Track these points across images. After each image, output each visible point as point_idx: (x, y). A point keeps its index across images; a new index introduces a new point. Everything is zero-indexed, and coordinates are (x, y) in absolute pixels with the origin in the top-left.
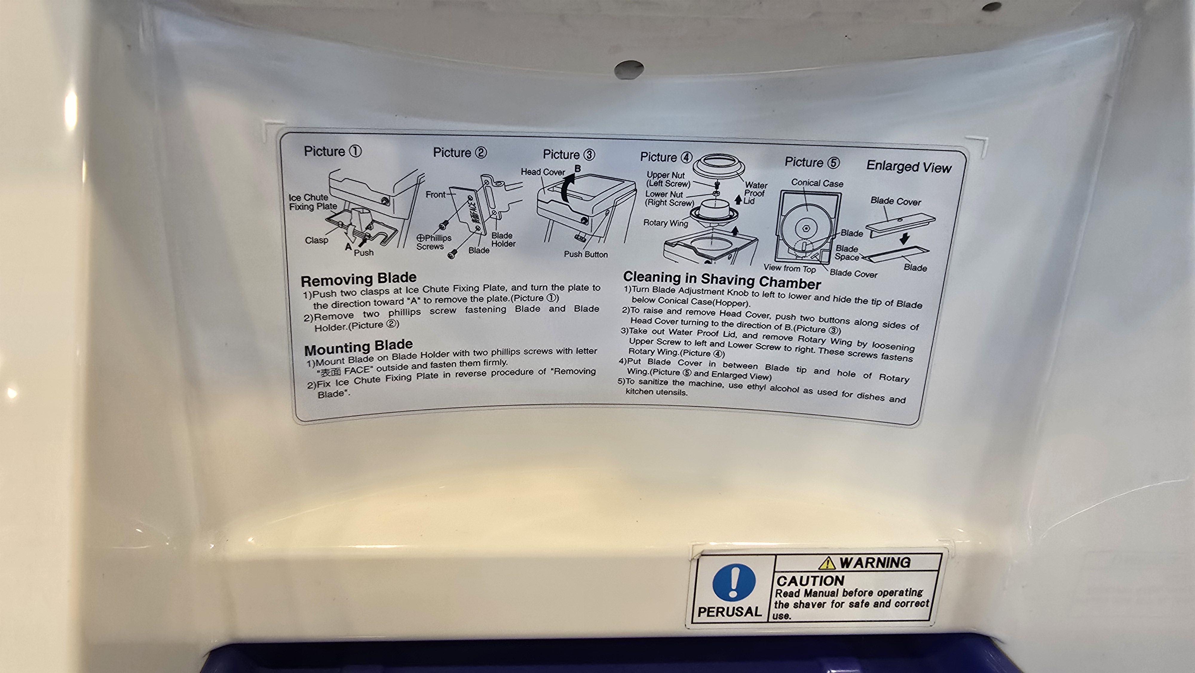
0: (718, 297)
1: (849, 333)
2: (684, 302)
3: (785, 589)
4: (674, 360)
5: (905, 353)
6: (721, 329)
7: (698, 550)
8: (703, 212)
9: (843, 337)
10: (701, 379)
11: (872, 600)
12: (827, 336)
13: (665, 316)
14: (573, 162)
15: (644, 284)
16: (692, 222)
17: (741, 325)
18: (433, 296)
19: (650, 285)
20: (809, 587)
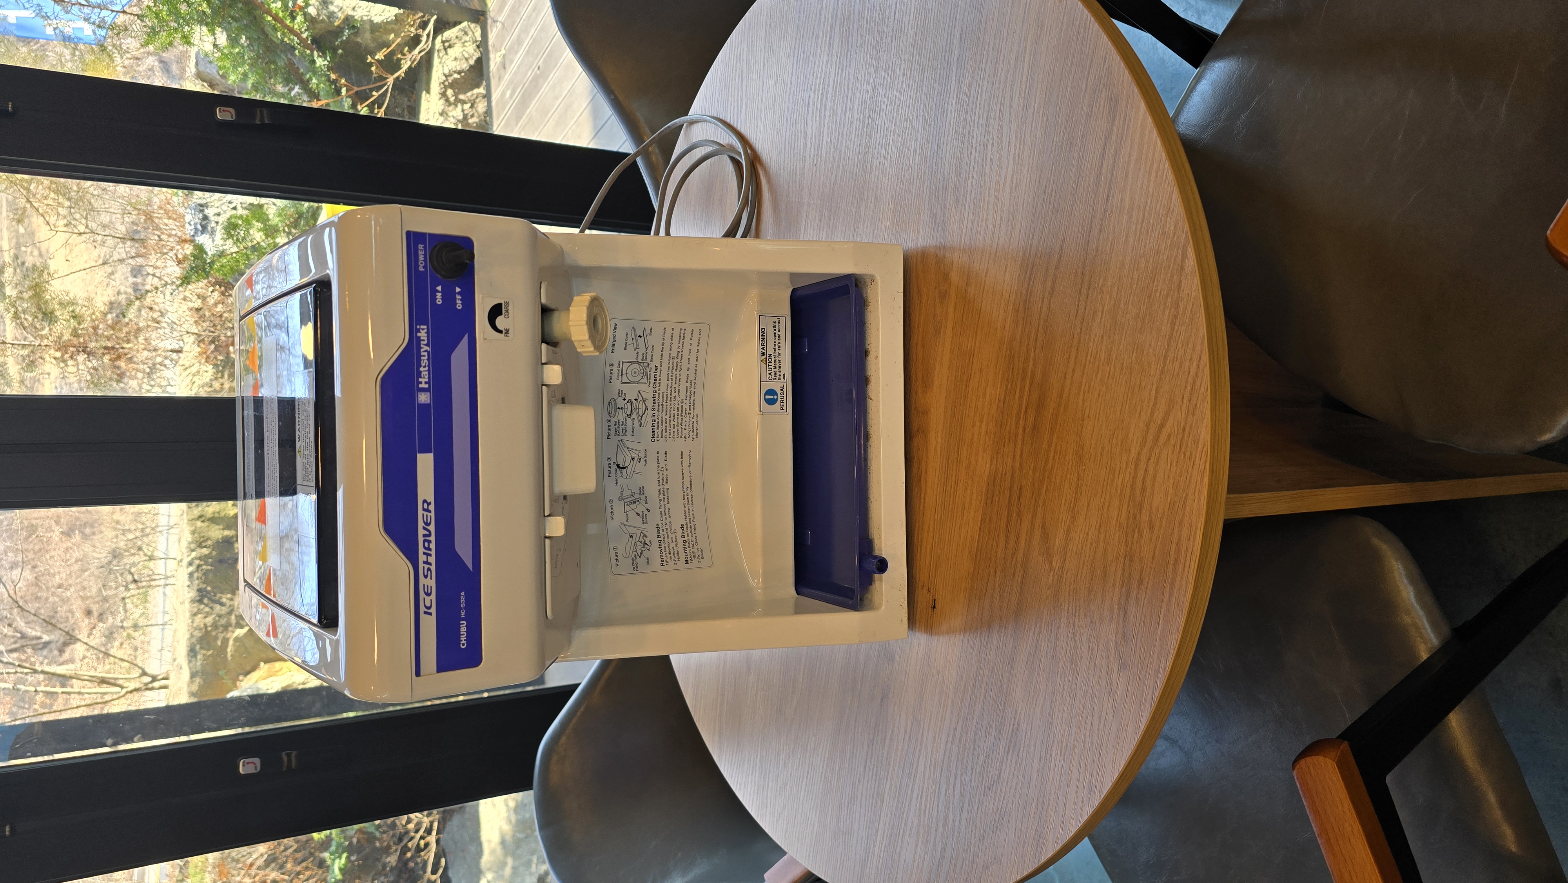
0: (660, 404)
1: (674, 353)
2: (662, 417)
3: (773, 377)
4: (685, 419)
5: (682, 331)
6: (673, 402)
7: (759, 413)
8: (629, 413)
9: (676, 355)
10: (692, 408)
11: (777, 341)
12: (675, 361)
13: (668, 425)
14: (612, 466)
15: (656, 434)
16: (632, 417)
17: (671, 394)
18: (664, 517)
19: (656, 431)
20: (773, 367)
